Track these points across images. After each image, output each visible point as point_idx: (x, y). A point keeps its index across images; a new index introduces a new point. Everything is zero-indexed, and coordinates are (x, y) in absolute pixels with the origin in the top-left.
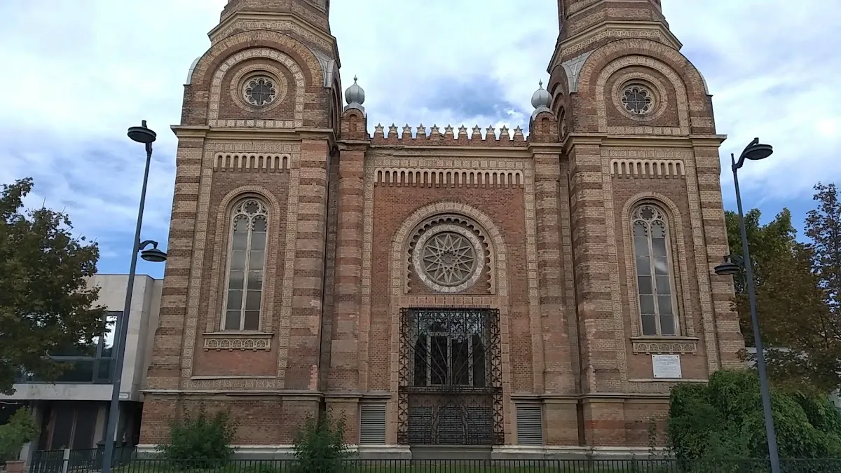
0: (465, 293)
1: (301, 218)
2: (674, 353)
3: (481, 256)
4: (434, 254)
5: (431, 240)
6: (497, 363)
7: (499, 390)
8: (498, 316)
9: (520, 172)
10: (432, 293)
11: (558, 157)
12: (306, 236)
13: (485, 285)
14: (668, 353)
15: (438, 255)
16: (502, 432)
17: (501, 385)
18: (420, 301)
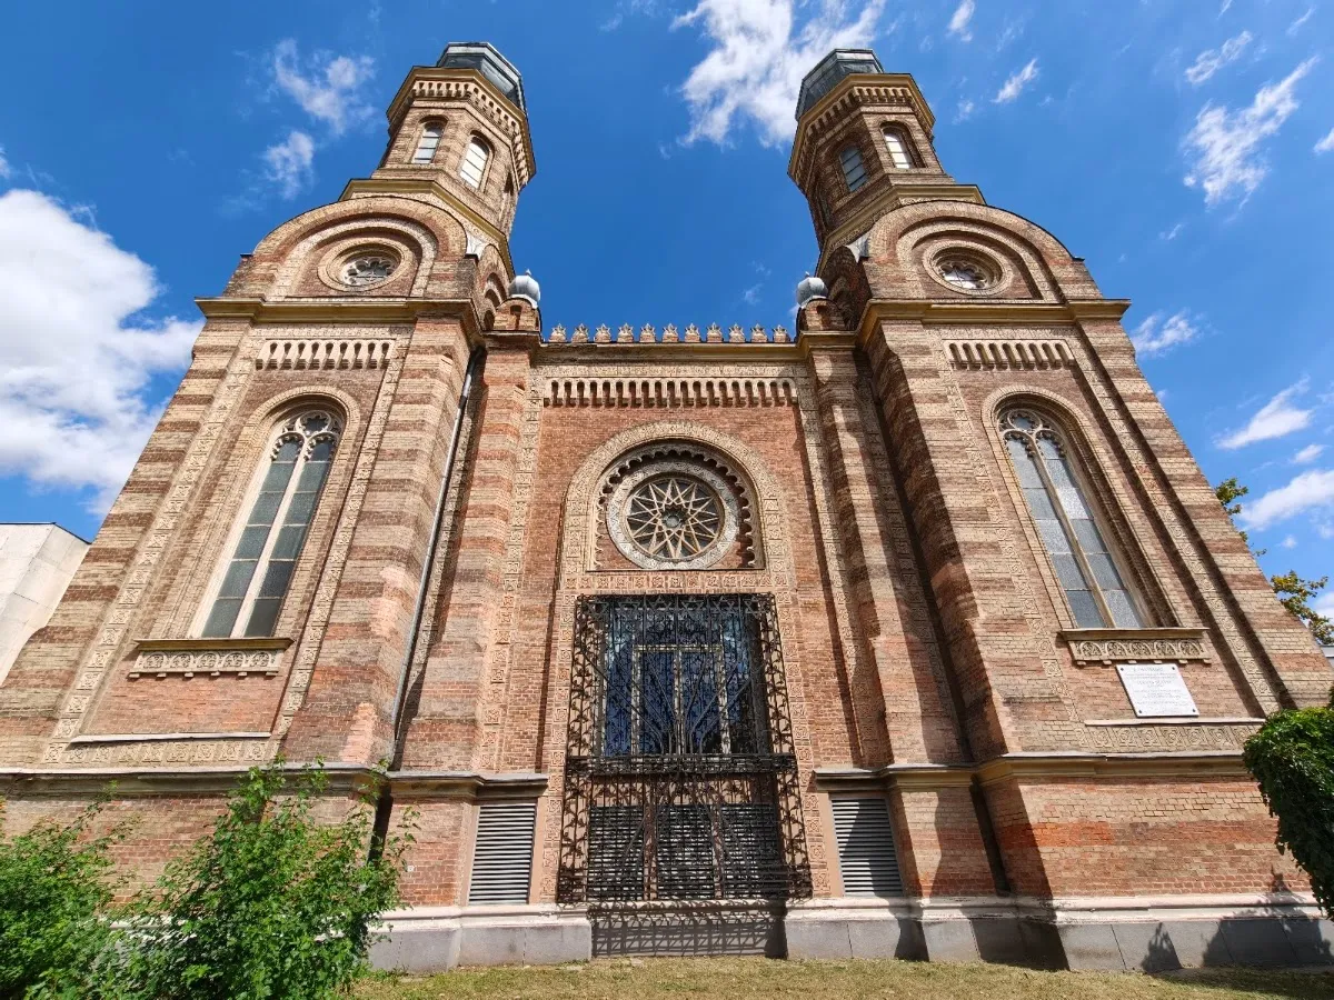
0: (707, 570)
2: (1165, 661)
3: (732, 508)
4: (650, 511)
5: (642, 487)
6: (780, 703)
7: (788, 762)
8: (773, 607)
9: (789, 380)
11: (849, 353)
12: (395, 455)
13: (743, 557)
14: (1151, 661)
15: (655, 512)
16: (806, 866)
17: (793, 748)
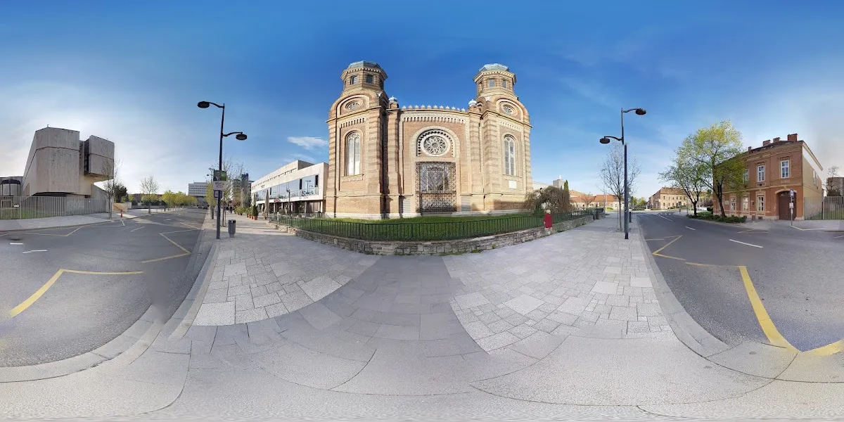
0: (443, 157)
1: (370, 133)
2: (515, 181)
3: (449, 145)
4: (429, 144)
5: (428, 139)
6: (455, 182)
7: (455, 192)
8: (455, 165)
9: (464, 120)
10: (426, 156)
11: (479, 117)
12: (373, 139)
13: (450, 154)
15: (431, 144)
16: (456, 207)
17: (456, 190)
18: (422, 159)
